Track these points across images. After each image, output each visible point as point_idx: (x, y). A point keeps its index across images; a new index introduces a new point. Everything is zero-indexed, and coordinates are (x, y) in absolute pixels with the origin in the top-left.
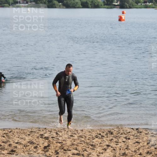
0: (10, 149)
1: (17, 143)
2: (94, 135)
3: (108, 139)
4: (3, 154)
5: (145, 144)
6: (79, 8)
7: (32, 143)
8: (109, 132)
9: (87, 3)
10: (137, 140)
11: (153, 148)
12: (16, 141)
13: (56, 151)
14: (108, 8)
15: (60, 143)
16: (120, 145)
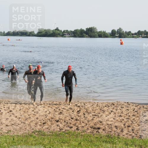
0: (60, 112)
1: (63, 109)
2: (104, 105)
3: (112, 107)
4: (56, 114)
5: (132, 110)
6: (97, 37)
7: (71, 109)
8: (113, 104)
9: (101, 35)
10: (127, 108)
11: (136, 113)
12: (63, 108)
13: (84, 113)
14: (112, 38)
15: (86, 109)
16: (118, 111)
